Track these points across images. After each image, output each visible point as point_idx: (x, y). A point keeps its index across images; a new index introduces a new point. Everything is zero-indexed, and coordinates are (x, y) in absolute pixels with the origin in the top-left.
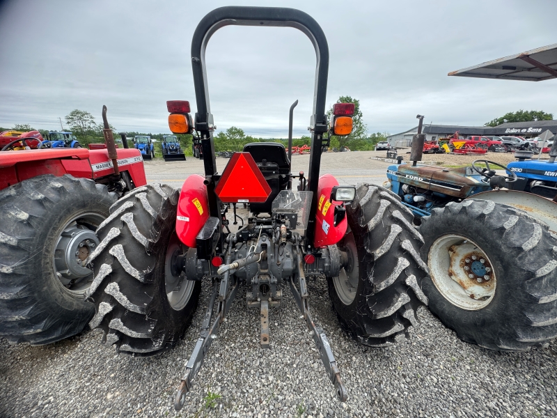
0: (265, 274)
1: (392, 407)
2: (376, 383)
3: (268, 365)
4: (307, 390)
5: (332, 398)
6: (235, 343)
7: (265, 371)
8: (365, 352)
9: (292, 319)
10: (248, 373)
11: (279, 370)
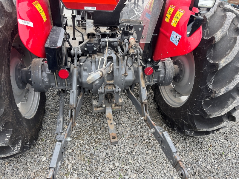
0: (110, 85)
1: (208, 175)
2: (195, 161)
3: (113, 154)
4: (146, 170)
5: (165, 174)
6: (83, 140)
7: (111, 159)
8: (185, 139)
9: (127, 119)
10: (98, 162)
11: (122, 158)
